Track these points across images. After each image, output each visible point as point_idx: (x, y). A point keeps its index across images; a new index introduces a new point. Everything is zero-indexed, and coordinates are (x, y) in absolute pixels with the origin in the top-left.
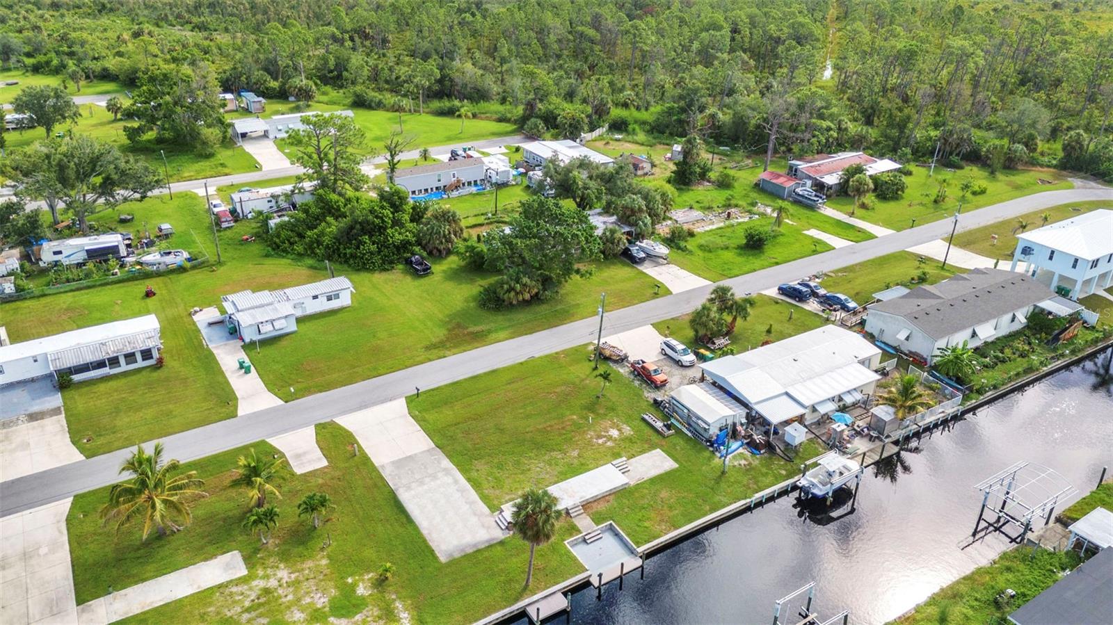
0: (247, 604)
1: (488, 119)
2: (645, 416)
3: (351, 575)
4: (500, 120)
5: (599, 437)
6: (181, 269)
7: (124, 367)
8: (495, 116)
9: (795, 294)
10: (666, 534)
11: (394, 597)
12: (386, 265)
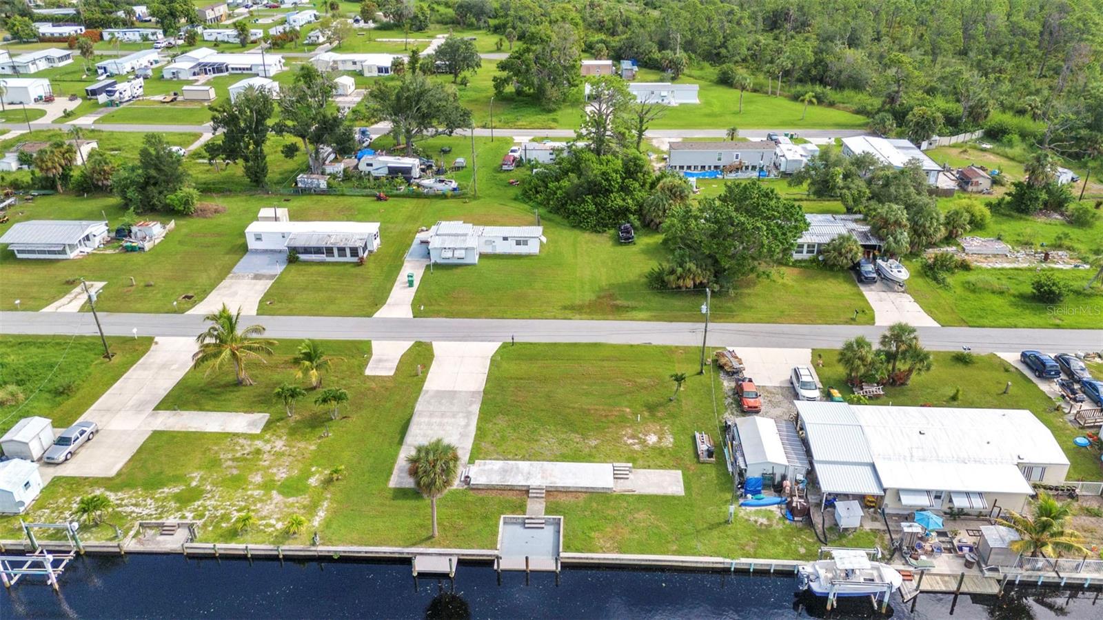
0: (238, 455)
1: (845, 109)
2: (698, 435)
3: (318, 466)
4: (858, 112)
5: (633, 437)
6: (443, 196)
7: (336, 258)
8: (855, 107)
9: (1036, 365)
10: (604, 552)
11: (329, 496)
12: (599, 227)
